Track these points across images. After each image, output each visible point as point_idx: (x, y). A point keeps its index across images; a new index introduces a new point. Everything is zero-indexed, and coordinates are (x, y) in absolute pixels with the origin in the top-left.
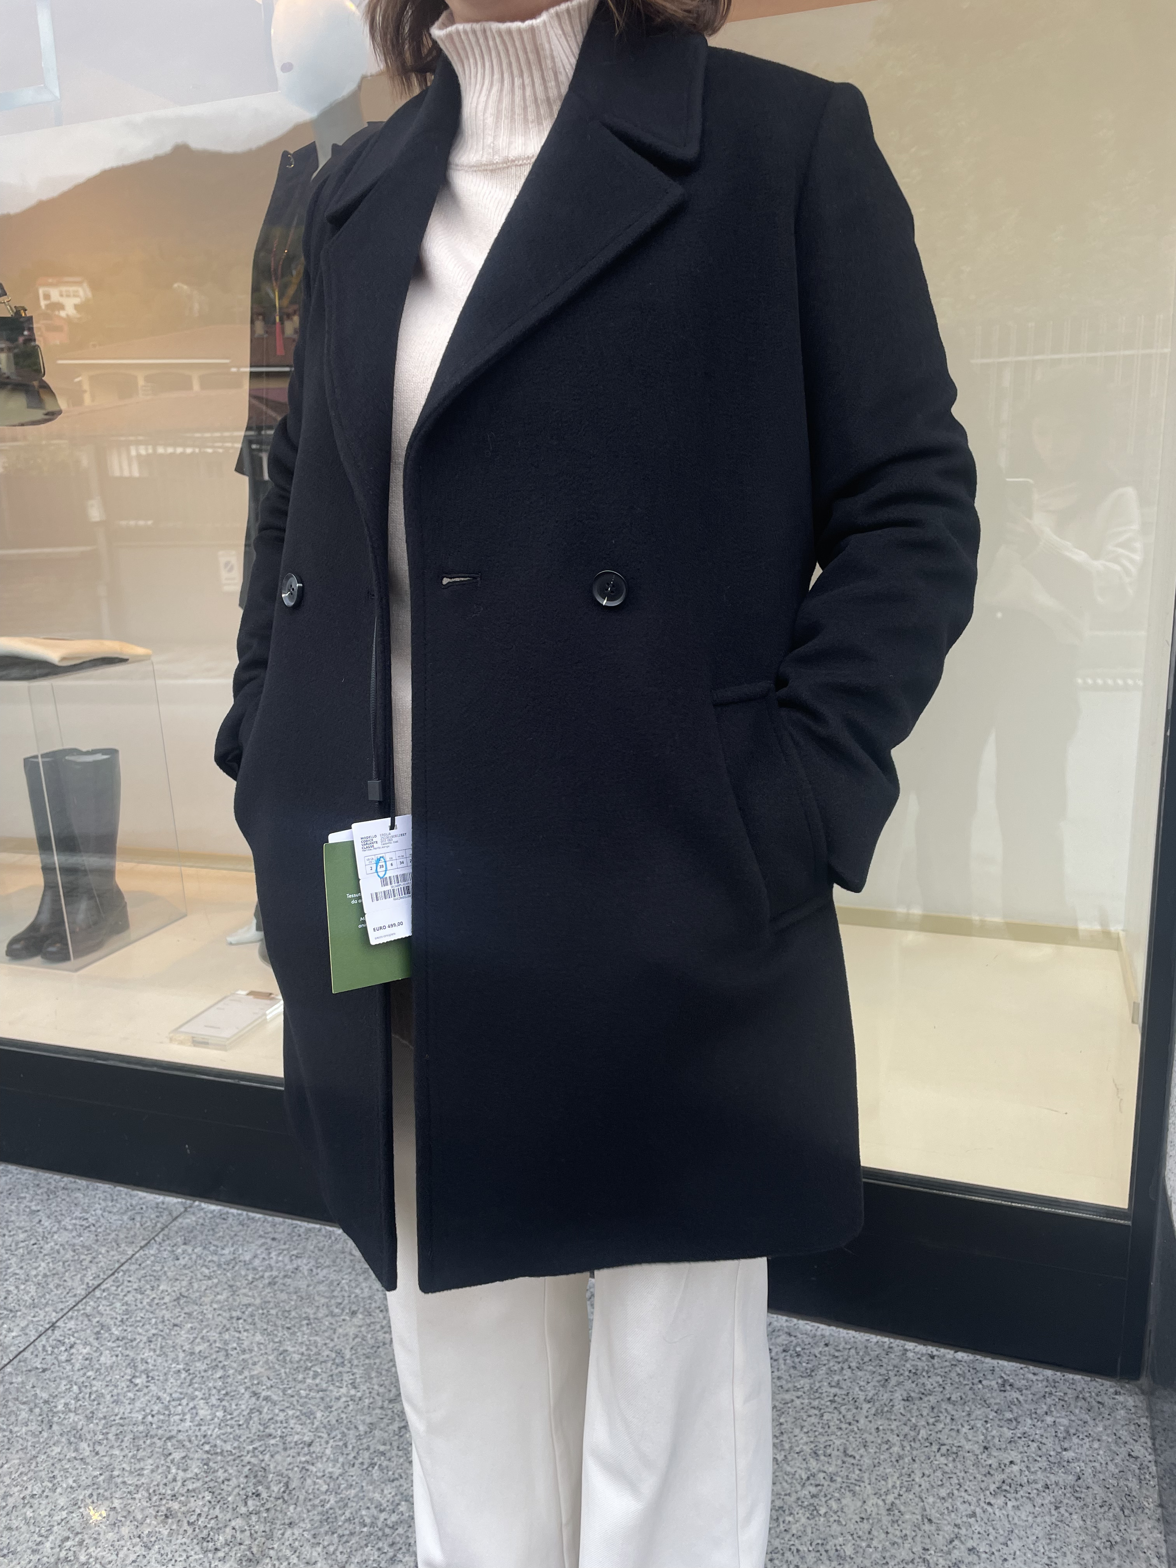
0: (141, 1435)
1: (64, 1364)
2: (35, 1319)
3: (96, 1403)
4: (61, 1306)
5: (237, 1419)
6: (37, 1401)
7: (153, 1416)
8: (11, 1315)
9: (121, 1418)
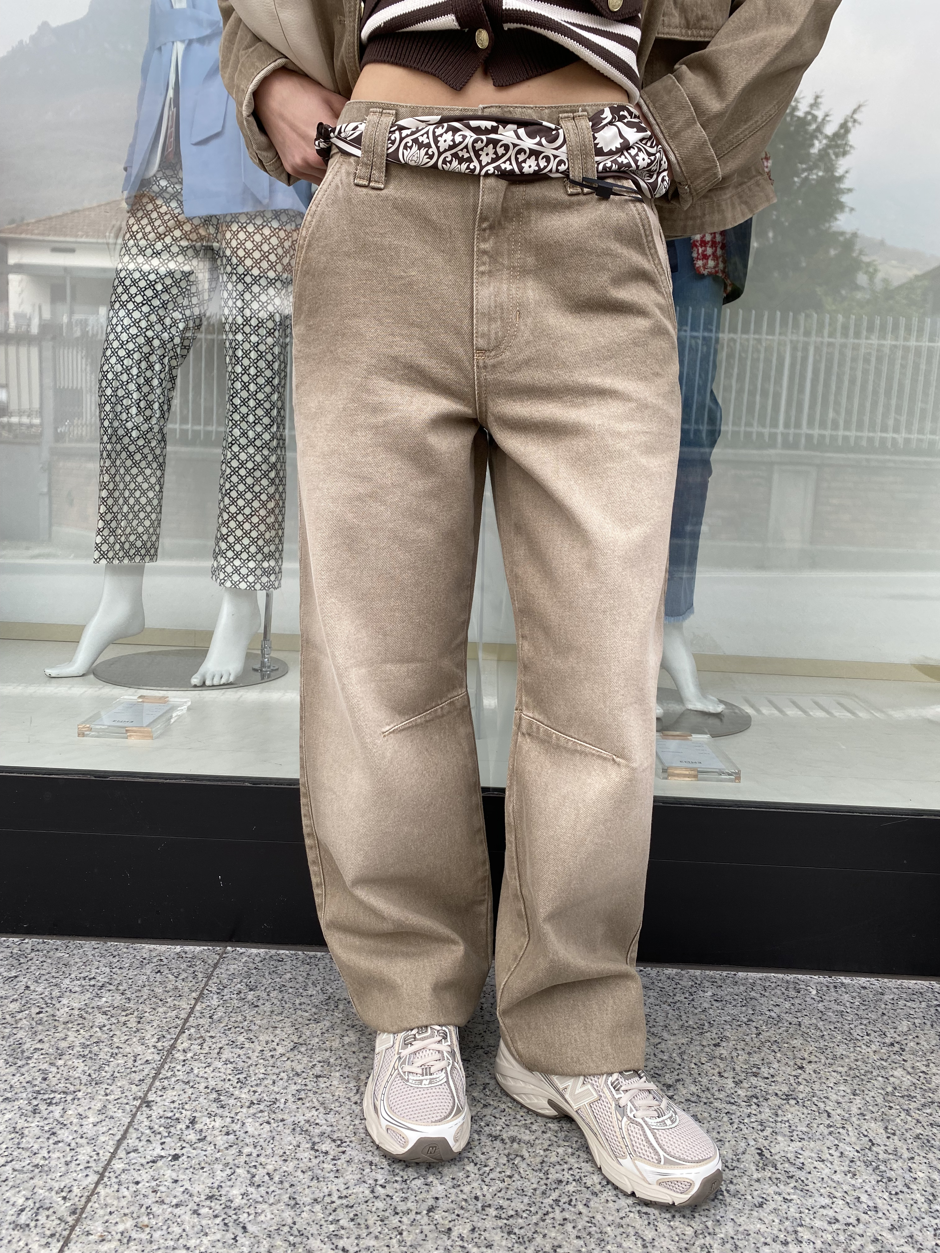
0: (387, 1214)
1: (200, 1145)
2: (110, 1098)
3: (286, 1185)
4: (137, 1077)
5: (498, 1170)
6: (196, 1199)
7: (383, 1187)
8: (69, 1098)
9: (340, 1197)
